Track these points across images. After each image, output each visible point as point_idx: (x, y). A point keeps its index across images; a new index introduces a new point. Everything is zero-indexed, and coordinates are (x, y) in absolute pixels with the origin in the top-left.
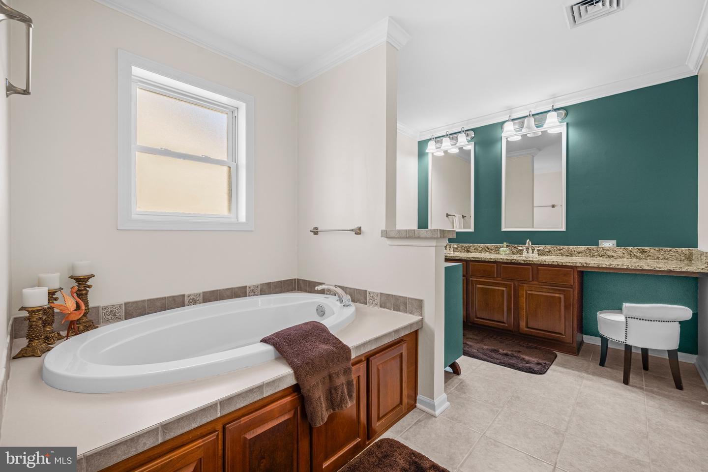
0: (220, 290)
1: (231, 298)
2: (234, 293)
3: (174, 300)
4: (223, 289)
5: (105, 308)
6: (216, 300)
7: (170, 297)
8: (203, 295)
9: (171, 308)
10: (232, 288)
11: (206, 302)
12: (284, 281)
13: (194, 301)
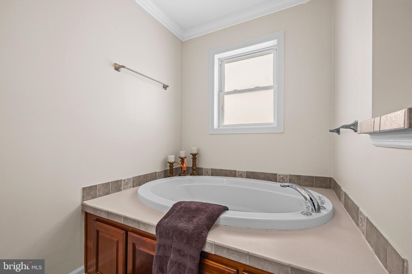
0: (257, 172)
1: (265, 180)
2: (267, 177)
3: (231, 172)
4: (259, 173)
5: (205, 169)
6: (254, 178)
7: (229, 170)
8: (246, 173)
9: (230, 176)
10: (265, 173)
11: (248, 178)
12: (315, 177)
13: (241, 176)
